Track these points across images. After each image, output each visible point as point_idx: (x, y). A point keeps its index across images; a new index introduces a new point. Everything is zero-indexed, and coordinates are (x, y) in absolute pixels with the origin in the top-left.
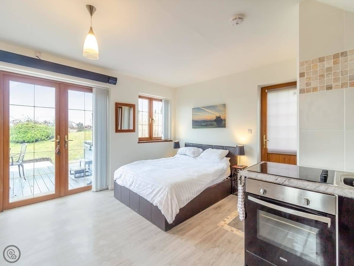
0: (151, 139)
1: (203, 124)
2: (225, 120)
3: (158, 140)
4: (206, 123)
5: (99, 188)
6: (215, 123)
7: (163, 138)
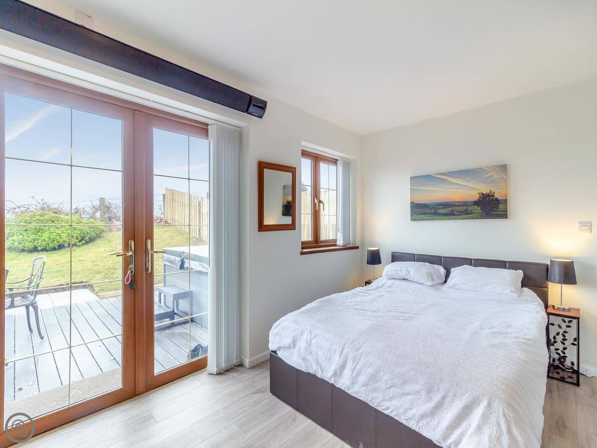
0: (315, 245)
1: (441, 211)
2: (505, 201)
3: (330, 246)
4: (450, 209)
5: (223, 365)
6: (478, 209)
7: (340, 242)
